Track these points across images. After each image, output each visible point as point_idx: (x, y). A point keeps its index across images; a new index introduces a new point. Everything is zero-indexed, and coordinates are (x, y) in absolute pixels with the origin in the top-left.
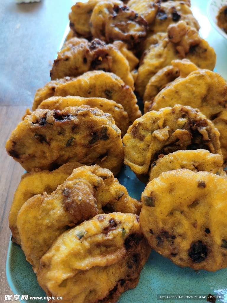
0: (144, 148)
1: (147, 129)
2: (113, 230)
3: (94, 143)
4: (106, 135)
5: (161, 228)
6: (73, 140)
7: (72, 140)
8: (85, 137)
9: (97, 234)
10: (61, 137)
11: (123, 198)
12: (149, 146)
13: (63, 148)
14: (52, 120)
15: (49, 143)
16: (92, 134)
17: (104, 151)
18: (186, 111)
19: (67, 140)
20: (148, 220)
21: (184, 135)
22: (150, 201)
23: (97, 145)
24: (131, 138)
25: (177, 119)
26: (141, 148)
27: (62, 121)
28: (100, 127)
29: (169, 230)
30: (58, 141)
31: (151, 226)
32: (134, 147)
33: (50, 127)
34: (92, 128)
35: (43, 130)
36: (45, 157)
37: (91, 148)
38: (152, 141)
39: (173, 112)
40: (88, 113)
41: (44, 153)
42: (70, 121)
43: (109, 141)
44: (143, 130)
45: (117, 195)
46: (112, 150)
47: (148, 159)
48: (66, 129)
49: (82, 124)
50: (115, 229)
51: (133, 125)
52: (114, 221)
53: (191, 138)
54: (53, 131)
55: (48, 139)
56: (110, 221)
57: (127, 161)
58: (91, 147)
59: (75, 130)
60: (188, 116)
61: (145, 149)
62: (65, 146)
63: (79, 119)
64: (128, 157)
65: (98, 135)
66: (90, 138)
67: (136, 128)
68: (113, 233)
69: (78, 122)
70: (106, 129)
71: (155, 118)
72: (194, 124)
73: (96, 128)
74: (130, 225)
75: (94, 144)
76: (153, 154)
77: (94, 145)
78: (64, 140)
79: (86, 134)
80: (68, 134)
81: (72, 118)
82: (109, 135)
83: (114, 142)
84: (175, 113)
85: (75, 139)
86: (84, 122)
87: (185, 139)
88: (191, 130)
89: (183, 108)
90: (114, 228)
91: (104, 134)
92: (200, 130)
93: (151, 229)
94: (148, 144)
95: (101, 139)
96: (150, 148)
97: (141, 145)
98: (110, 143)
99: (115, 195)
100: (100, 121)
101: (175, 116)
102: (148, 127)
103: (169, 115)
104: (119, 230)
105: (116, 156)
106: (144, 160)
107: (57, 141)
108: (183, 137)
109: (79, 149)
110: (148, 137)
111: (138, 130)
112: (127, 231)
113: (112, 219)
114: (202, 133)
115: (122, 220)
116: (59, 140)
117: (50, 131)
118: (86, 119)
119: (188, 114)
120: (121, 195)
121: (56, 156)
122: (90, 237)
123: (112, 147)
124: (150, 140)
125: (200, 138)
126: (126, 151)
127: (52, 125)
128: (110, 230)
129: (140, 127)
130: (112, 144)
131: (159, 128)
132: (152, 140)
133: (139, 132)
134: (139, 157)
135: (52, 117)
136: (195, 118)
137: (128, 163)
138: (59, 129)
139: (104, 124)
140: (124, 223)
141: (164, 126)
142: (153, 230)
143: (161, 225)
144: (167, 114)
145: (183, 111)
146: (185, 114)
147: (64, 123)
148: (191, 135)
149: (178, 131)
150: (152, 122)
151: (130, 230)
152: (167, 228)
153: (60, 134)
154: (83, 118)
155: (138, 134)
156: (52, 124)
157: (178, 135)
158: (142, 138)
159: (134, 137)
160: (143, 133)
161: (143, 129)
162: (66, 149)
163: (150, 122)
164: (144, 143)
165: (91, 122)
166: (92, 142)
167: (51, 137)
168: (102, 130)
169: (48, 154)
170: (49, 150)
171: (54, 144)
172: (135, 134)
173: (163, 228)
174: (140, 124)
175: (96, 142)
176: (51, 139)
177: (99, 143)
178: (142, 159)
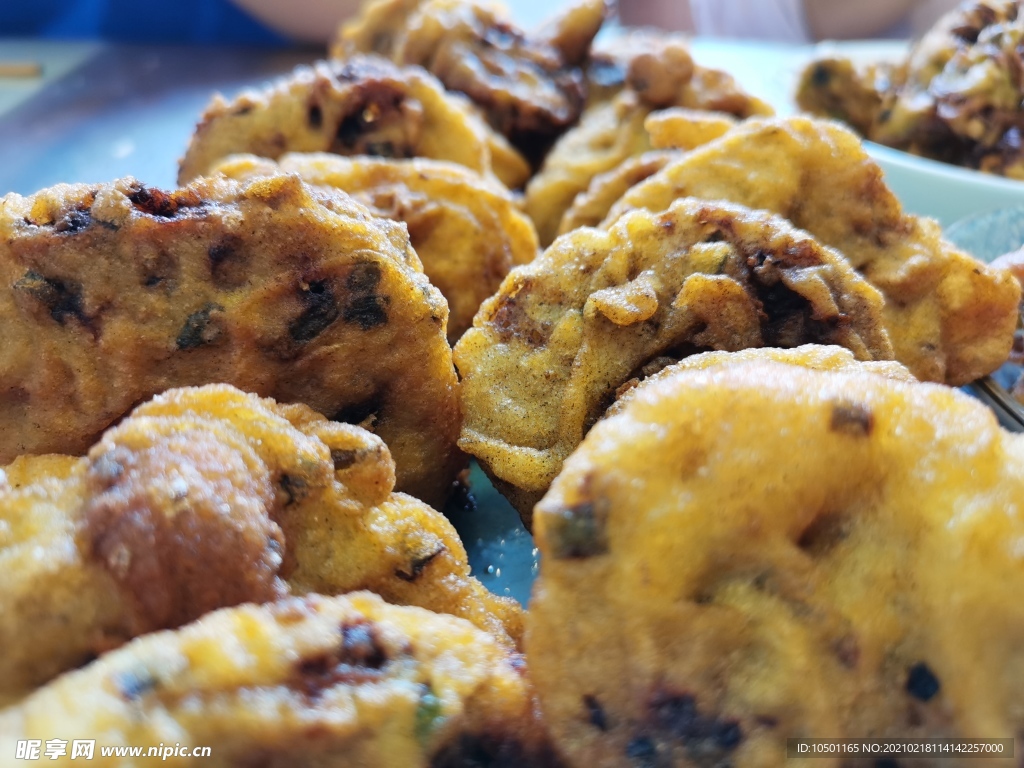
0: (551, 372)
1: (559, 300)
2: (360, 681)
3: (313, 334)
4: (370, 299)
5: (647, 682)
6: (214, 312)
7: (205, 312)
8: (270, 301)
9: (250, 685)
10: (153, 299)
11: (437, 569)
12: (570, 360)
13: (162, 357)
14: (117, 206)
15: (92, 325)
16: (306, 287)
17: (363, 386)
18: (721, 217)
19: (185, 316)
20: (575, 635)
21: (729, 304)
22: (581, 523)
23: (324, 349)
24: (490, 341)
25: (688, 248)
26: (535, 373)
27: (165, 219)
28: (341, 259)
29: (694, 687)
30: (141, 316)
31: (594, 672)
32: (502, 376)
33: (104, 240)
34: (306, 259)
35: (70, 254)
36: (72, 401)
37: (299, 364)
38: (586, 339)
39: (669, 228)
40: (290, 188)
41: (68, 375)
42: (205, 220)
43: (384, 336)
44: (544, 306)
45: (406, 551)
46: (402, 385)
47: (572, 412)
48: (183, 259)
49: (259, 234)
50: (374, 680)
51: (498, 295)
52: (373, 637)
53: (761, 317)
54: (118, 263)
55: (89, 304)
56: (345, 628)
57: (472, 438)
58: (297, 356)
59: (226, 265)
60: (734, 236)
61: (556, 375)
62: (173, 345)
63: (245, 212)
64: (478, 423)
65: (333, 298)
66: (293, 309)
67: (511, 303)
68: (354, 697)
69: (242, 222)
70: (372, 271)
71: (594, 254)
72: (761, 258)
73: (323, 262)
74: (472, 675)
75: (314, 341)
76: (592, 397)
77: (314, 347)
78: (167, 312)
79: (272, 284)
80: (190, 281)
81: (215, 210)
82: (387, 299)
83: (412, 341)
84: (677, 230)
85: (221, 308)
86: (271, 228)
87: (732, 323)
88: (753, 280)
89: (706, 207)
90: (370, 672)
91: (361, 294)
92: (794, 280)
93: (590, 690)
94: (567, 353)
95: (347, 320)
96: (577, 364)
97: (538, 360)
98: (391, 346)
99: (394, 546)
100: (345, 233)
101: (676, 239)
102: (564, 287)
103: (651, 238)
104: (396, 688)
105: (424, 422)
106: (553, 427)
107: (133, 315)
108: (724, 313)
109: (239, 362)
110: (566, 323)
111: (521, 309)
112: (450, 701)
113: (359, 622)
114: (806, 291)
115: (417, 636)
116: (143, 309)
117: (102, 260)
118: (284, 215)
119: (732, 231)
120: (428, 554)
121: (124, 394)
122: (206, 695)
123: (399, 372)
124: (576, 335)
125: (801, 321)
126: (467, 399)
127: (113, 232)
128: (340, 679)
129: (531, 297)
130: (398, 356)
131: (612, 282)
132: (583, 335)
133: (526, 314)
134: (527, 417)
135: (120, 194)
136: (765, 239)
137: (477, 443)
138: (149, 254)
139: (364, 245)
140: (433, 656)
141: (633, 274)
142: (602, 697)
143: (646, 659)
144: (643, 236)
145: (710, 222)
146: (722, 229)
147: (175, 229)
148: (757, 307)
149: (697, 281)
150: (582, 267)
151: (470, 702)
152: (684, 674)
153: (150, 280)
154: (268, 210)
155: (523, 323)
156: (117, 223)
157: (701, 301)
158: (537, 338)
159: (505, 339)
160: (540, 316)
161: (541, 304)
162: (178, 365)
163: (574, 267)
164: (548, 351)
165: (301, 229)
166: (301, 329)
167: (107, 291)
168: (352, 272)
169: (84, 382)
170: (92, 361)
171: (116, 329)
172: (514, 323)
173: (659, 679)
174: (528, 284)
175: (325, 332)
176: (107, 306)
177: (339, 340)
178: (541, 424)
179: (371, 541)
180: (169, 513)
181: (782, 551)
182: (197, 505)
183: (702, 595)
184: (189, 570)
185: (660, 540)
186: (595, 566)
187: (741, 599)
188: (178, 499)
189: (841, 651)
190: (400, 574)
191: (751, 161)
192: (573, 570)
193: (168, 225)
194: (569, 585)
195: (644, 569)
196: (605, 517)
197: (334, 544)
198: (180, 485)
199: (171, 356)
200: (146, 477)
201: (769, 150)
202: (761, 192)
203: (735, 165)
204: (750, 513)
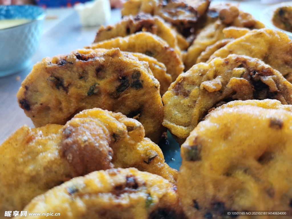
0: (189, 105)
1: (193, 84)
2: (131, 192)
3: (123, 91)
4: (138, 81)
5: (211, 197)
6: (97, 85)
7: (95, 85)
8: (111, 82)
9: (102, 192)
10: (81, 82)
11: (155, 161)
12: (195, 101)
13: (83, 98)
14: (73, 58)
15: (66, 89)
16: (121, 78)
17: (136, 106)
18: (243, 60)
19: (89, 87)
20: (191, 183)
21: (244, 87)
22: (194, 151)
23: (125, 95)
24: (173, 95)
25: (232, 69)
26: (185, 105)
27: (85, 61)
28: (130, 70)
29: (224, 200)
30: (78, 87)
31: (196, 193)
32: (175, 105)
33: (69, 67)
34: (121, 71)
35: (61, 71)
36: (61, 109)
37: (119, 99)
38: (200, 95)
39: (227, 63)
40: (117, 52)
41: (60, 103)
42: (95, 61)
43: (142, 91)
44: (189, 85)
45: (147, 155)
46: (147, 106)
47: (195, 117)
48: (89, 72)
49: (109, 64)
50: (135, 192)
51: (176, 81)
52: (135, 180)
53: (253, 91)
54: (73, 73)
55: (65, 84)
56: (127, 178)
57: (167, 123)
58: (118, 97)
59: (100, 73)
60: (247, 66)
61: (191, 106)
62: (86, 94)
63: (105, 59)
64: (168, 118)
65: (128, 81)
66: (117, 84)
67: (179, 84)
68: (129, 197)
69: (104, 61)
70: (138, 74)
71: (204, 70)
72: (255, 73)
73: (125, 71)
74: (162, 192)
75: (123, 92)
76: (201, 112)
77: (123, 94)
78: (86, 86)
79: (112, 77)
80: (91, 78)
81: (98, 59)
82: (142, 81)
83: (149, 93)
84: (229, 64)
85: (99, 84)
86: (111, 62)
87: (244, 92)
88: (251, 80)
89: (238, 57)
90: (134, 190)
91: (135, 80)
92: (264, 80)
93: (195, 198)
94: (194, 99)
95: (132, 87)
96: (197, 103)
97: (186, 101)
98: (144, 94)
99: (143, 154)
100: (131, 64)
101: (229, 67)
102: (195, 80)
103: (221, 66)
104: (141, 195)
105: (153, 116)
106: (189, 120)
107: (76, 87)
108: (242, 89)
109: (103, 99)
110: (195, 91)
111: (182, 86)
112: (155, 199)
113: (131, 176)
114: (267, 83)
115: (147, 180)
116: (79, 85)
117: (69, 72)
118: (114, 60)
119: (246, 64)
120: (153, 157)
121: (74, 107)
122: (90, 194)
123: (146, 102)
124: (197, 94)
125: (266, 92)
126: (165, 111)
127: (72, 65)
128: (126, 192)
129: (185, 83)
130: (145, 97)
131: (209, 79)
132: (199, 94)
133: (183, 87)
134: (182, 117)
135: (74, 55)
136: (256, 67)
137: (167, 124)
138: (81, 70)
139: (136, 67)
140: (151, 186)
141: (215, 76)
142: (198, 201)
143: (211, 191)
144: (219, 65)
145: (240, 61)
146: (243, 63)
147: (87, 64)
148: (252, 87)
149: (234, 80)
150: (200, 74)
151: (161, 199)
152: (222, 196)
153: (81, 77)
154: (111, 58)
155: (182, 90)
156: (73, 62)
157: (235, 86)
158: (186, 94)
159: (177, 94)
160: (187, 88)
161: (188, 85)
162: (88, 100)
163: (198, 74)
164: (189, 98)
165: (120, 63)
166: (119, 89)
167: (70, 80)
168: (133, 74)
169: (64, 104)
170: (66, 99)
171: (72, 90)
172: (180, 90)
173: (214, 197)
174: (184, 79)
175: (126, 90)
176: (70, 84)
177: (130, 92)
178: (186, 120)
179: (137, 152)
180: (83, 146)
181: (253, 163)
182: (90, 143)
183: (228, 173)
184: (87, 161)
185: (216, 157)
186: (197, 164)
187: (240, 176)
188: (85, 141)
189: (269, 192)
190: (145, 162)
191: (253, 42)
192: (191, 164)
193: (85, 63)
194: (190, 168)
195: (211, 166)
196: (200, 150)
197: (127, 152)
198: (85, 138)
199: (86, 97)
200: (77, 135)
201: (259, 39)
202: (256, 52)
203: (248, 44)
204: (243, 151)
